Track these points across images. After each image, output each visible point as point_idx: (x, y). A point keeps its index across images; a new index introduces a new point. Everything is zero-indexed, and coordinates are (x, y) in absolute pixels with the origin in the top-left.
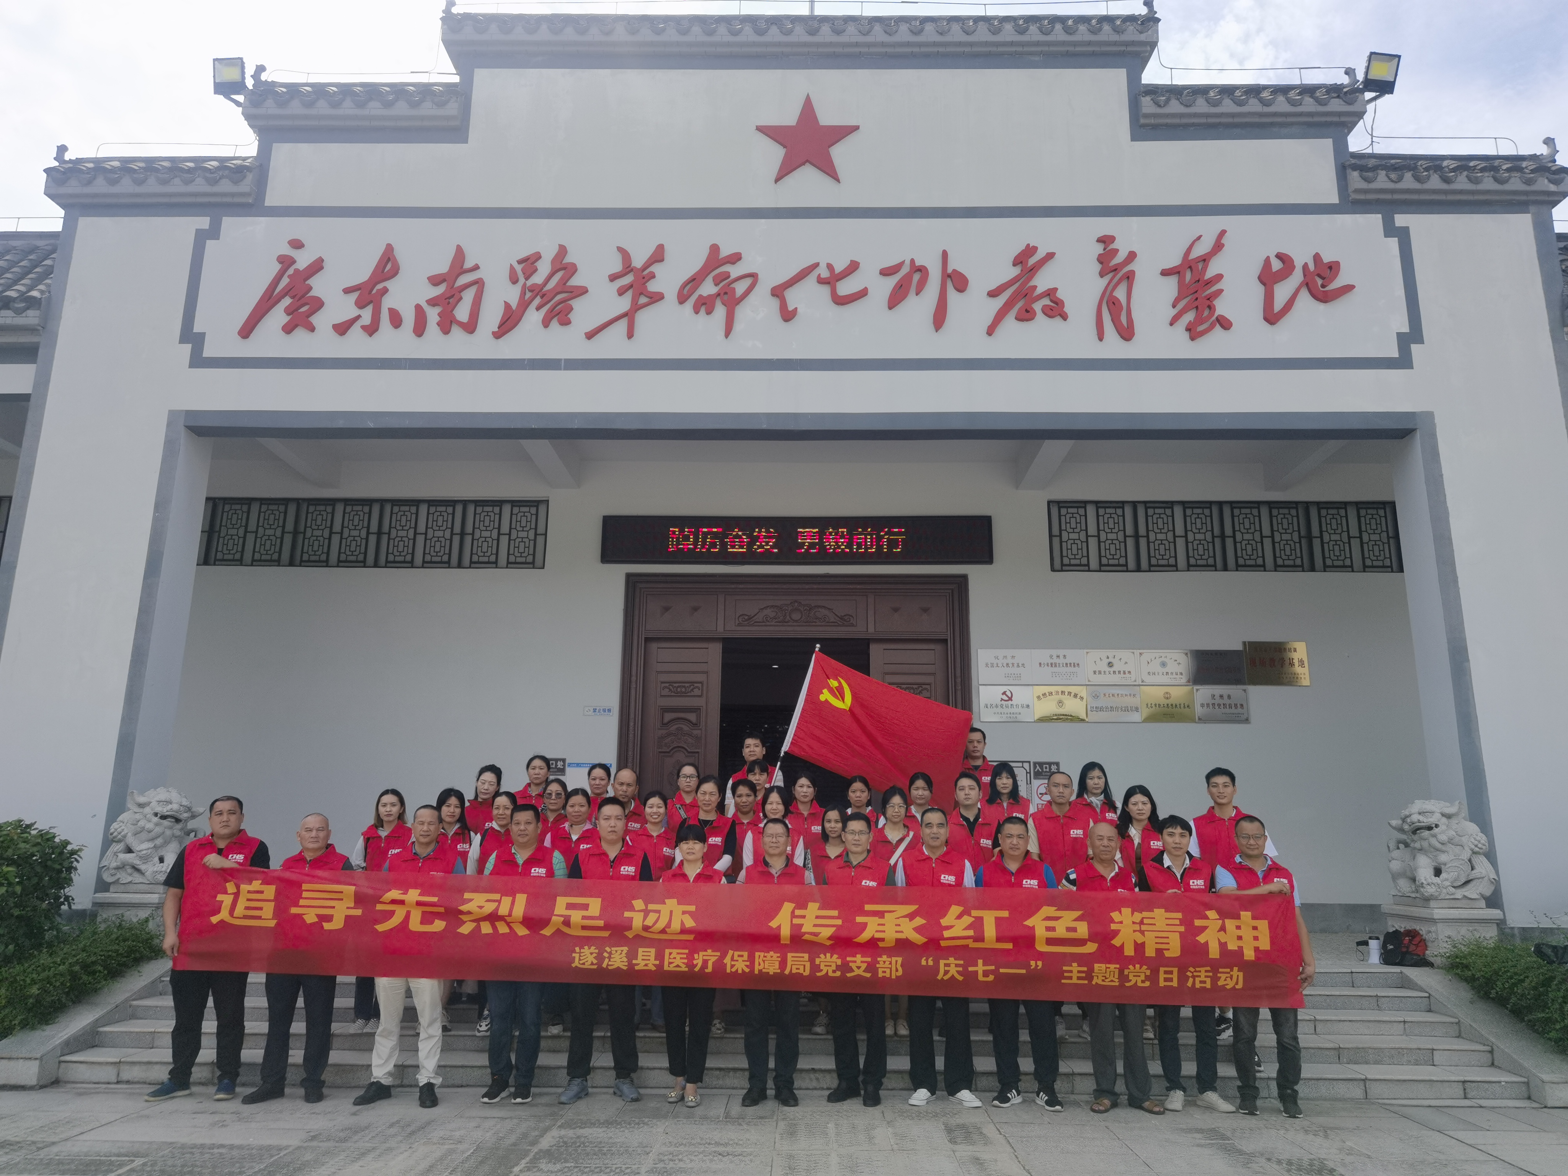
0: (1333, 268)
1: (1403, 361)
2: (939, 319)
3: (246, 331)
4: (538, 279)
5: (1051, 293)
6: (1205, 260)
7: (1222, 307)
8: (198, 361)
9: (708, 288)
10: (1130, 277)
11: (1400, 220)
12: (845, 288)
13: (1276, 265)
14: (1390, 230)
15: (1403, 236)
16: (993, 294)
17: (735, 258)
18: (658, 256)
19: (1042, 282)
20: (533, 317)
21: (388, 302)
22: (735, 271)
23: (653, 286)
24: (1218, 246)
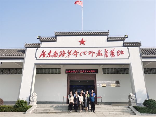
0: (123, 51)
1: (129, 59)
2: (93, 55)
3: (40, 57)
4: (62, 53)
5: (101, 54)
6: (113, 51)
7: (114, 55)
8: (36, 59)
9: (75, 53)
10: (107, 52)
11: (128, 48)
12: (85, 53)
13: (118, 51)
14: (127, 48)
15: (128, 49)
16: (97, 54)
17: (77, 51)
18: (71, 51)
19: (100, 53)
20: (62, 56)
21: (50, 55)
22: (77, 52)
23: (71, 53)
24: (114, 50)
